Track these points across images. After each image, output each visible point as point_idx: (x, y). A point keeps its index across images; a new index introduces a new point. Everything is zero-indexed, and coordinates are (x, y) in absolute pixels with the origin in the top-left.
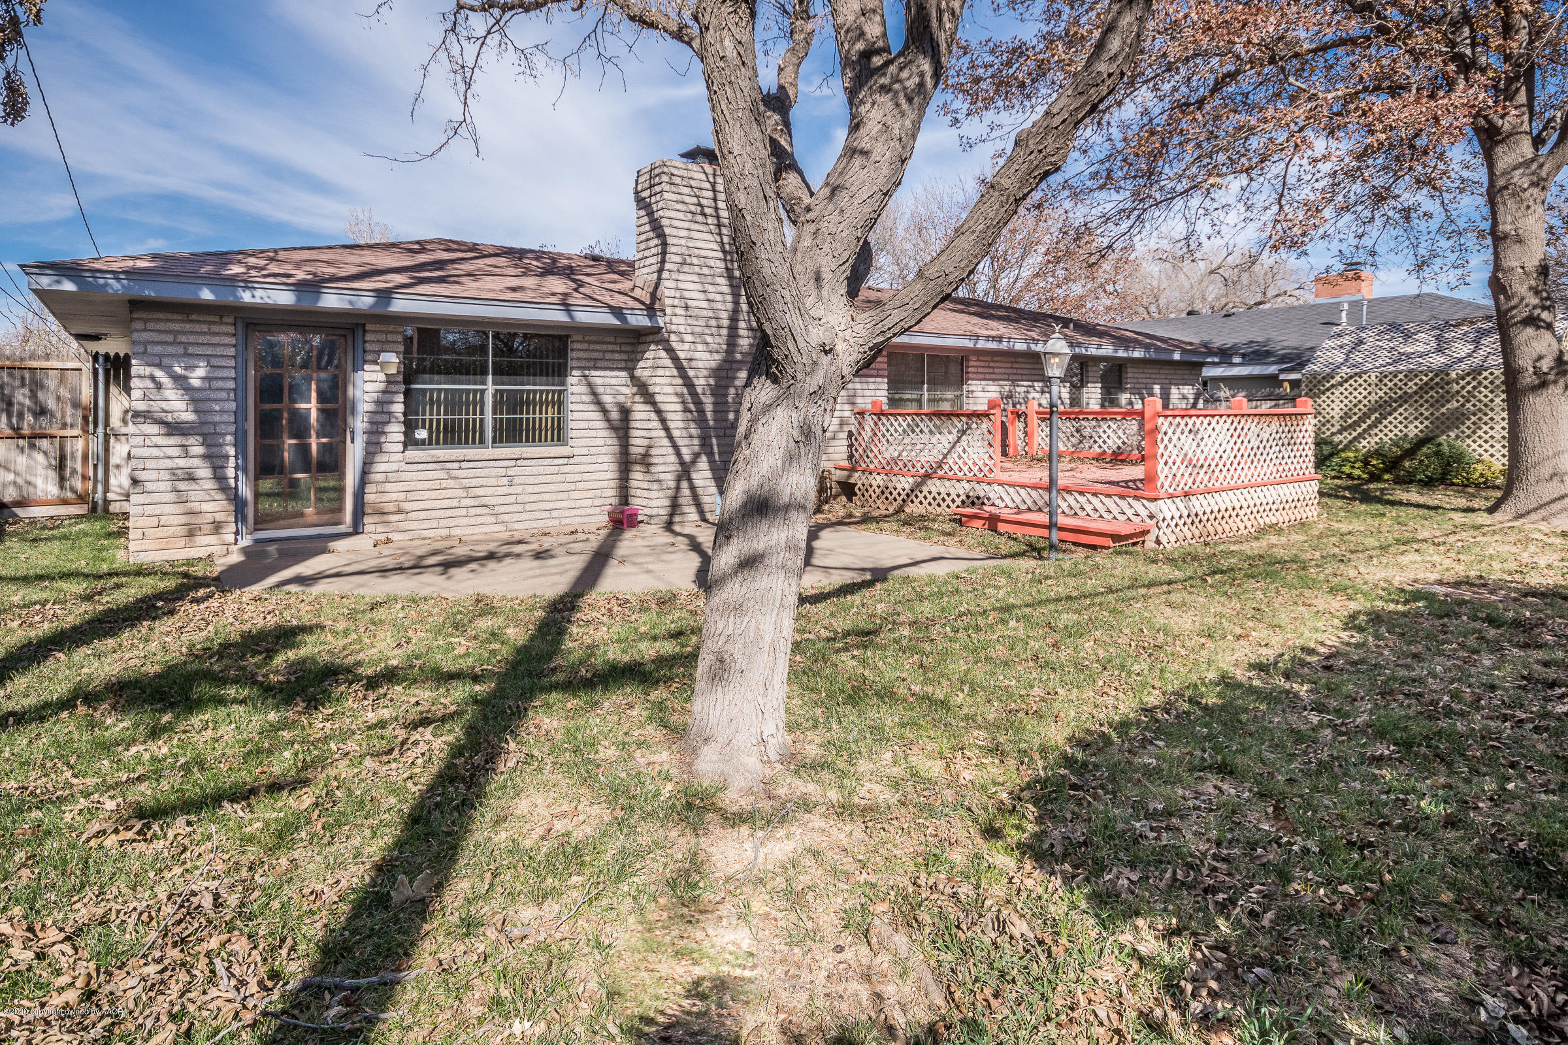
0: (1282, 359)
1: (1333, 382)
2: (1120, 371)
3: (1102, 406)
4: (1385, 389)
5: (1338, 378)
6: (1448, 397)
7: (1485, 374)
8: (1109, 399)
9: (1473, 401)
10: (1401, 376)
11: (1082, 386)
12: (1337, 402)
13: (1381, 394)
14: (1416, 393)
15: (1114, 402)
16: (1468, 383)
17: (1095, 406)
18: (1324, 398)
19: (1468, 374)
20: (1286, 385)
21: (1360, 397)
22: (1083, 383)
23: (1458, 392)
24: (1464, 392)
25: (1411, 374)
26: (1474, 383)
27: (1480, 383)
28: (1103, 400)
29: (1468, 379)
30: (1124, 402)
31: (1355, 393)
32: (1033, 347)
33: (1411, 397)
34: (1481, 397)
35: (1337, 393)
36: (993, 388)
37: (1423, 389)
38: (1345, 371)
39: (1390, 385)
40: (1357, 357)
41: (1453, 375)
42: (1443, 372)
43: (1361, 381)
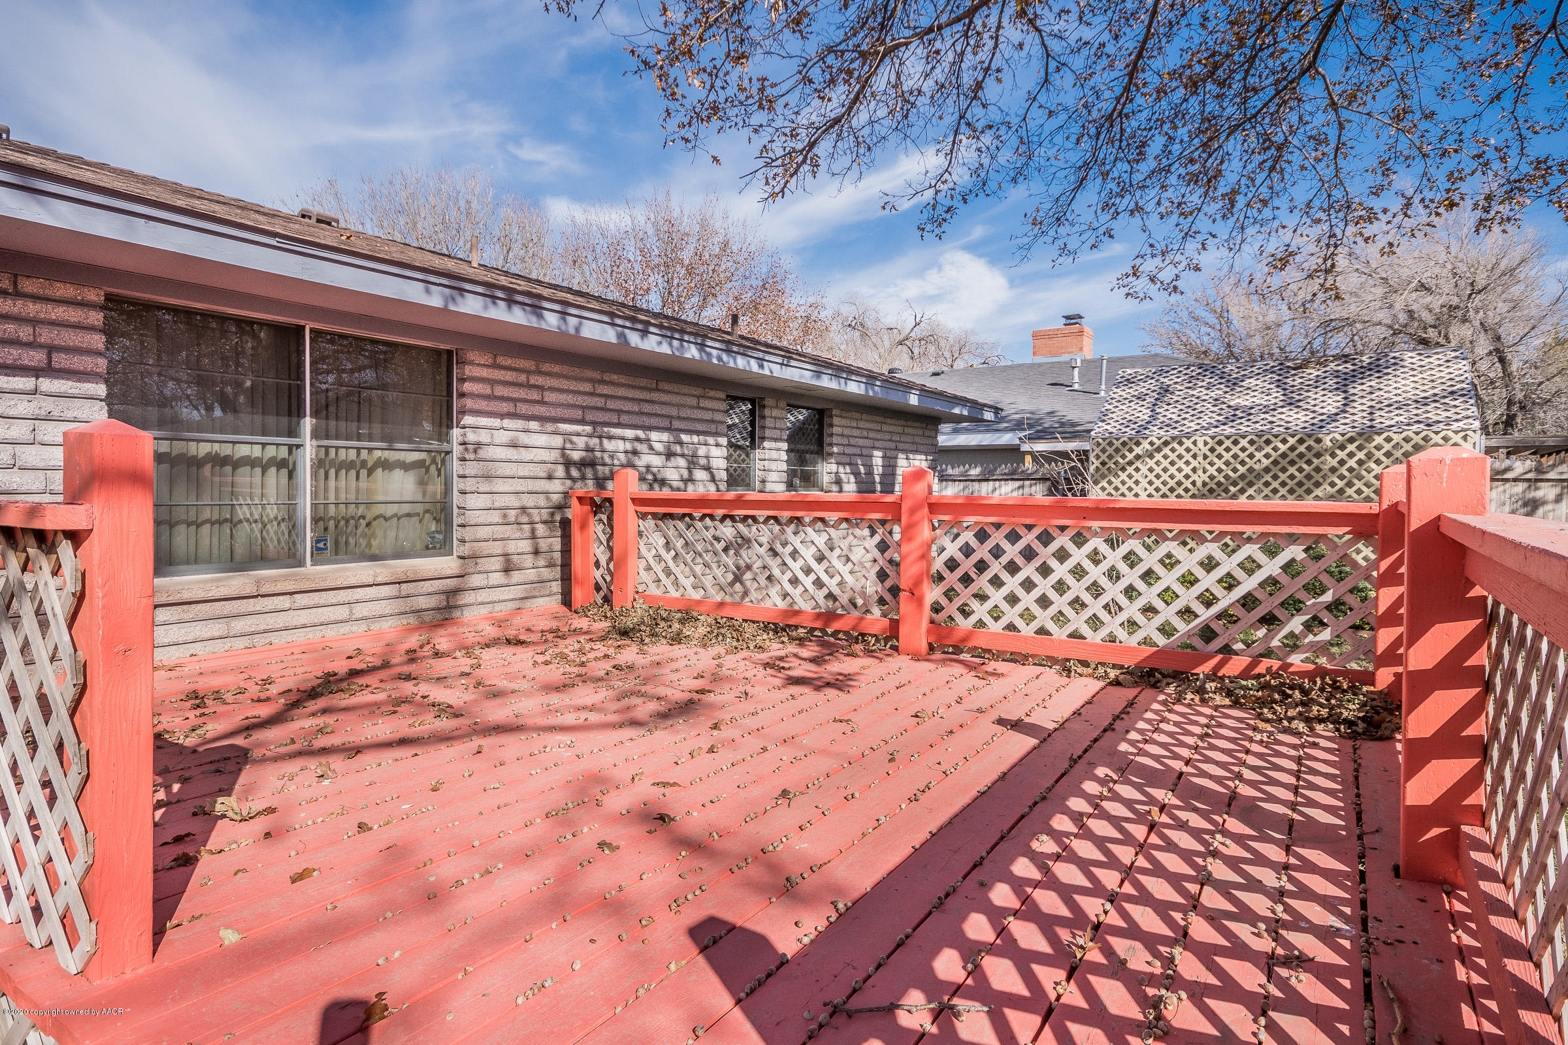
0: (1018, 426)
1: (1138, 450)
2: (821, 422)
3: (790, 486)
4: (1219, 463)
5: (1145, 445)
6: (1318, 477)
7: (1379, 440)
8: (800, 475)
9: (1358, 484)
10: (1244, 443)
11: (753, 445)
12: (1144, 483)
13: (1212, 471)
14: (1267, 470)
15: (809, 480)
16: (1351, 455)
17: (777, 487)
18: (1123, 476)
19: (1351, 440)
20: (1028, 458)
21: (1179, 476)
22: (755, 438)
23: (1333, 470)
24: (1343, 471)
25: (1263, 439)
26: (1361, 455)
27: (1369, 455)
28: (791, 474)
29: (1351, 448)
30: (826, 479)
31: (1173, 470)
32: (634, 339)
33: (1259, 476)
34: (1370, 477)
35: (1144, 470)
36: (542, 440)
37: (1280, 463)
38: (1156, 434)
39: (1227, 456)
40: (1169, 413)
41: (1327, 442)
42: (1311, 435)
43: (1181, 450)
